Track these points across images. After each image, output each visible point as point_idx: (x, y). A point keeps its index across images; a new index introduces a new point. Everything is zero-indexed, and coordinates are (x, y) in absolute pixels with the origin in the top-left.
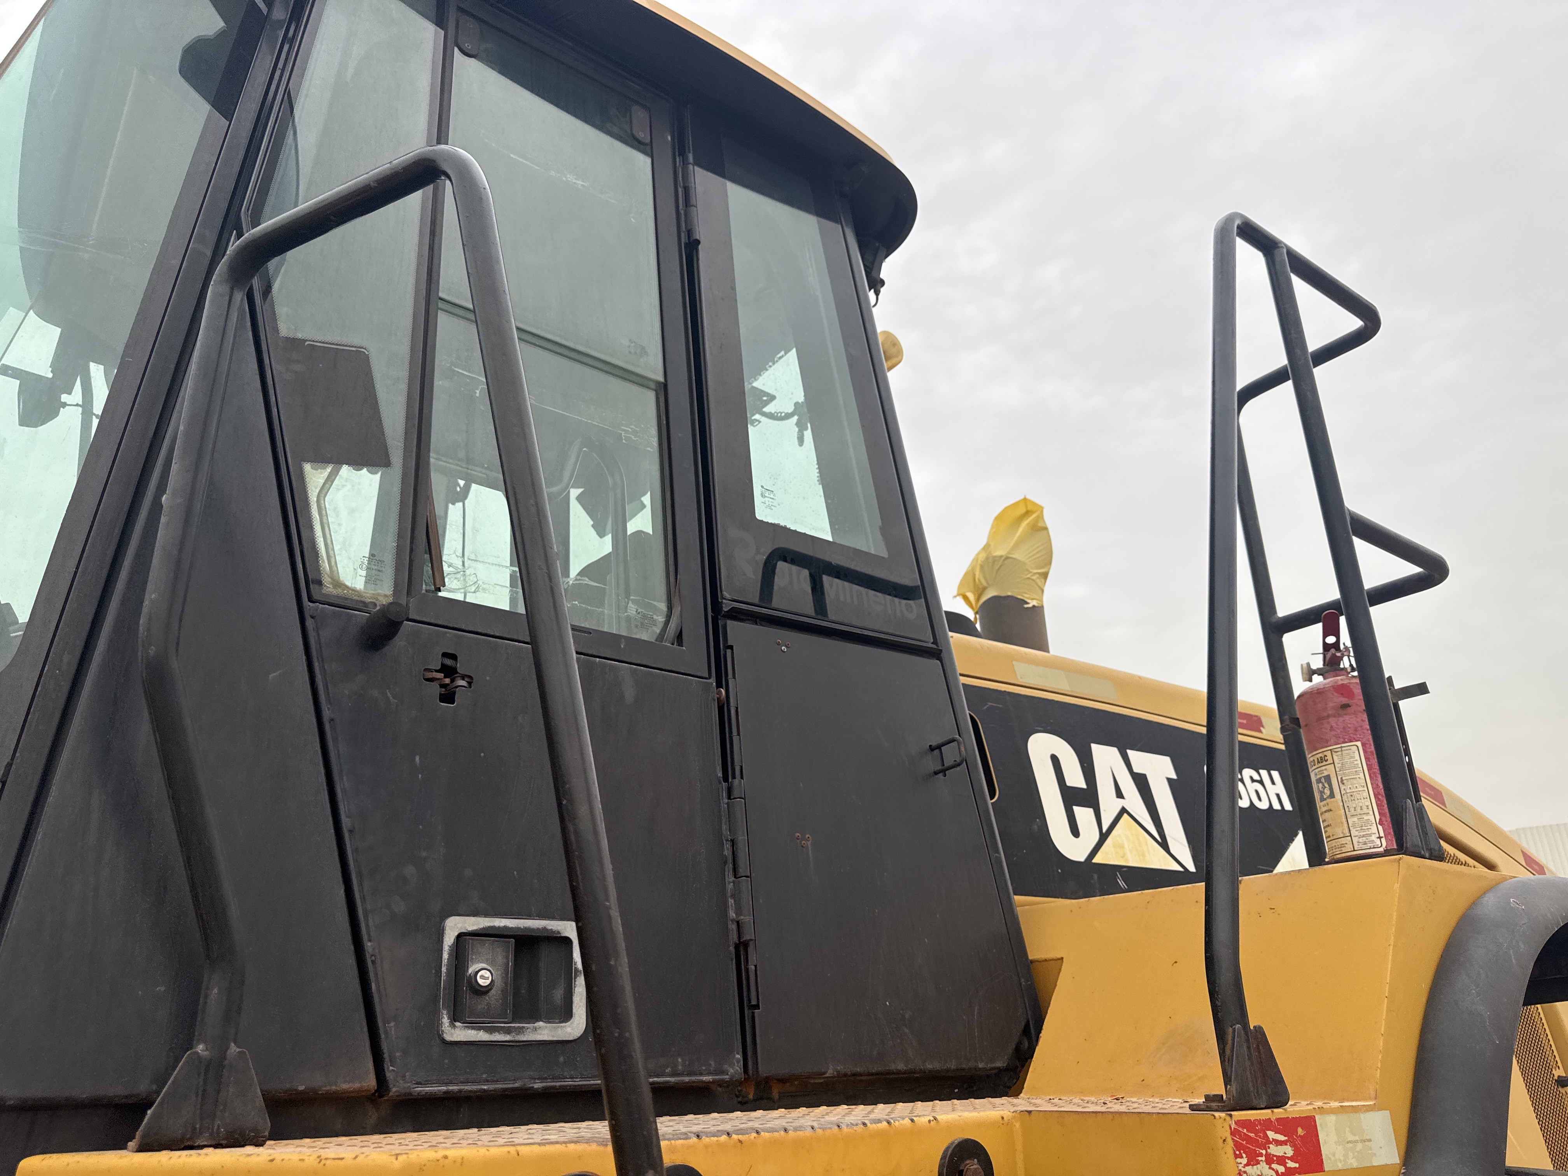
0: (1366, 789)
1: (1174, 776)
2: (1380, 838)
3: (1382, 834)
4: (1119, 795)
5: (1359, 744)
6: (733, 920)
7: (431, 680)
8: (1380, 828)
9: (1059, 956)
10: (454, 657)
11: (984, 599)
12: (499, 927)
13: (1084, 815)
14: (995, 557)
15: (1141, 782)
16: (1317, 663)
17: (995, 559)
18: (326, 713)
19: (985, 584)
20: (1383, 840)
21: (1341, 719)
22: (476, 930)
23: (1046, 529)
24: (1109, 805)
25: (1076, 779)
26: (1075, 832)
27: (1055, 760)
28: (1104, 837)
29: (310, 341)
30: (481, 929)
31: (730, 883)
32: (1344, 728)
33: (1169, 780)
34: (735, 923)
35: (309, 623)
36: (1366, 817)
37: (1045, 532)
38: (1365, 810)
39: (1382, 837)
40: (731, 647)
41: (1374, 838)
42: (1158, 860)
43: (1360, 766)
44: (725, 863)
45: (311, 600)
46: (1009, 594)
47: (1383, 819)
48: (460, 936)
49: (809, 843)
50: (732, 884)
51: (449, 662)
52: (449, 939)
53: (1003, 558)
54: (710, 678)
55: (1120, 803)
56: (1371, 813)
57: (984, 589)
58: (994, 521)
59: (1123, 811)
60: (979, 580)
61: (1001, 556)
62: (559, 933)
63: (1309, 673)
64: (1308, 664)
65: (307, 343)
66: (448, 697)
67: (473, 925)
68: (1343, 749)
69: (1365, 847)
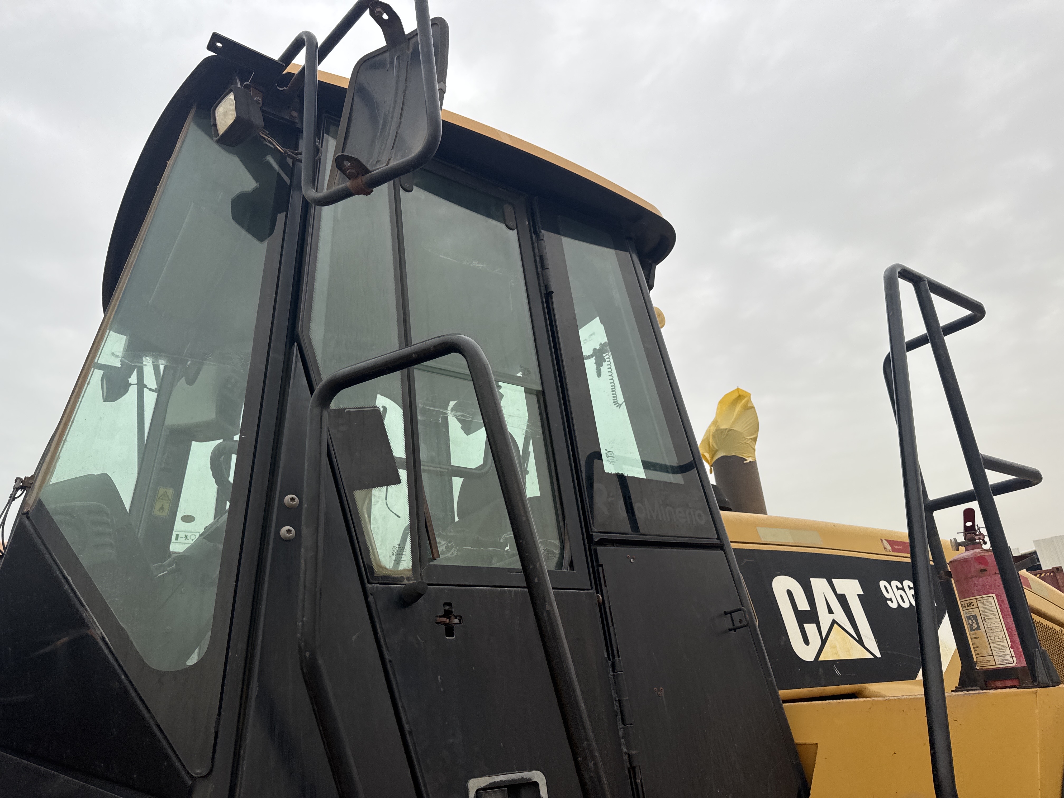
0: (1001, 625)
1: (862, 593)
2: (1012, 657)
3: (1013, 655)
4: (831, 611)
5: (994, 595)
6: (625, 753)
7: (440, 623)
8: (1012, 650)
9: (814, 742)
10: (450, 604)
11: (717, 457)
12: (498, 782)
13: (810, 628)
14: (721, 429)
15: (842, 599)
16: (961, 539)
17: (722, 431)
18: (387, 657)
19: (717, 448)
20: (1014, 659)
21: (981, 579)
22: (486, 786)
23: (753, 407)
24: (825, 619)
25: (803, 605)
26: (807, 642)
27: (789, 593)
28: (824, 642)
29: (347, 409)
30: (488, 785)
31: (621, 728)
32: (983, 585)
33: (859, 595)
34: (627, 755)
35: (371, 598)
36: (1002, 644)
37: (752, 410)
38: (1001, 639)
39: (1014, 657)
40: (601, 565)
41: (1008, 657)
42: (858, 653)
43: (996, 610)
44: (617, 715)
45: (369, 583)
46: (734, 454)
47: (1013, 645)
48: (477, 792)
49: (663, 693)
50: (622, 729)
51: (447, 608)
52: (472, 795)
53: (727, 431)
54: (592, 589)
55: (831, 617)
56: (1005, 641)
57: (716, 451)
58: (718, 404)
59: (834, 622)
60: (712, 445)
61: (726, 429)
62: (531, 779)
63: (957, 545)
64: (955, 539)
65: (346, 411)
67: (484, 783)
68: (984, 598)
69: (1003, 663)
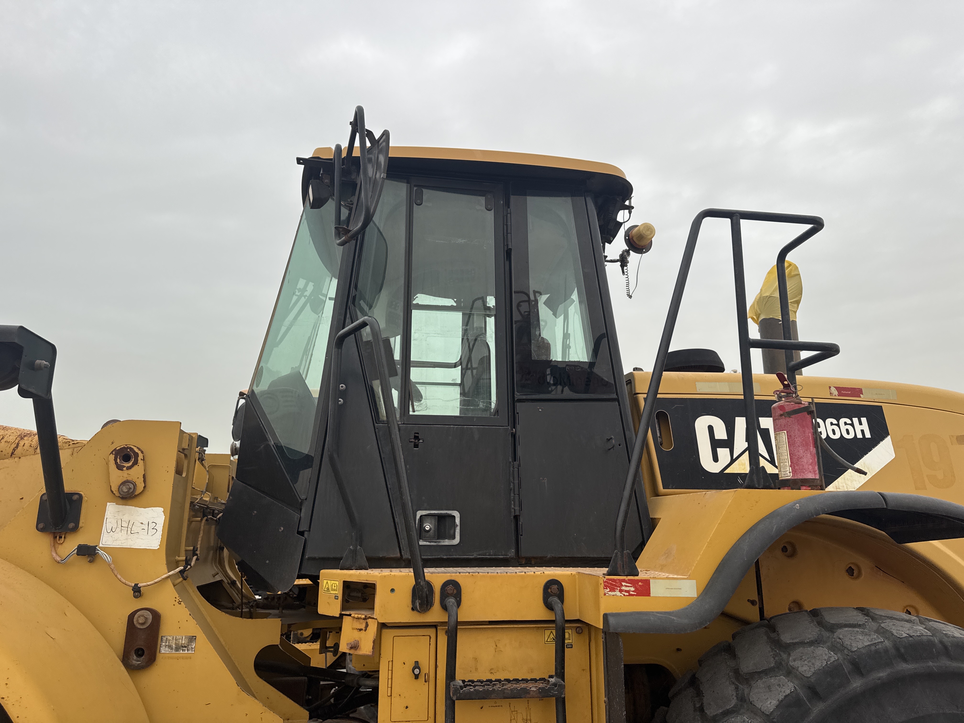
0: (786, 451)
2: (790, 472)
3: (791, 471)
5: (785, 432)
7: (412, 442)
8: (790, 468)
9: (658, 517)
10: (419, 433)
12: (433, 513)
13: (723, 451)
15: (764, 432)
18: (382, 456)
20: (791, 473)
21: (780, 421)
23: (799, 275)
25: (721, 436)
26: (716, 460)
27: (711, 428)
30: (428, 514)
32: (781, 425)
34: (514, 510)
35: (377, 430)
36: (786, 464)
37: (797, 277)
38: (785, 461)
40: (518, 413)
41: (788, 472)
43: (785, 441)
45: (376, 423)
46: (771, 317)
47: (792, 464)
48: (421, 516)
49: (546, 481)
50: (513, 497)
51: (417, 435)
52: (418, 517)
53: (768, 298)
54: (509, 426)
56: (788, 462)
62: (451, 514)
66: (416, 446)
67: (426, 513)
68: (780, 434)
69: (785, 476)
